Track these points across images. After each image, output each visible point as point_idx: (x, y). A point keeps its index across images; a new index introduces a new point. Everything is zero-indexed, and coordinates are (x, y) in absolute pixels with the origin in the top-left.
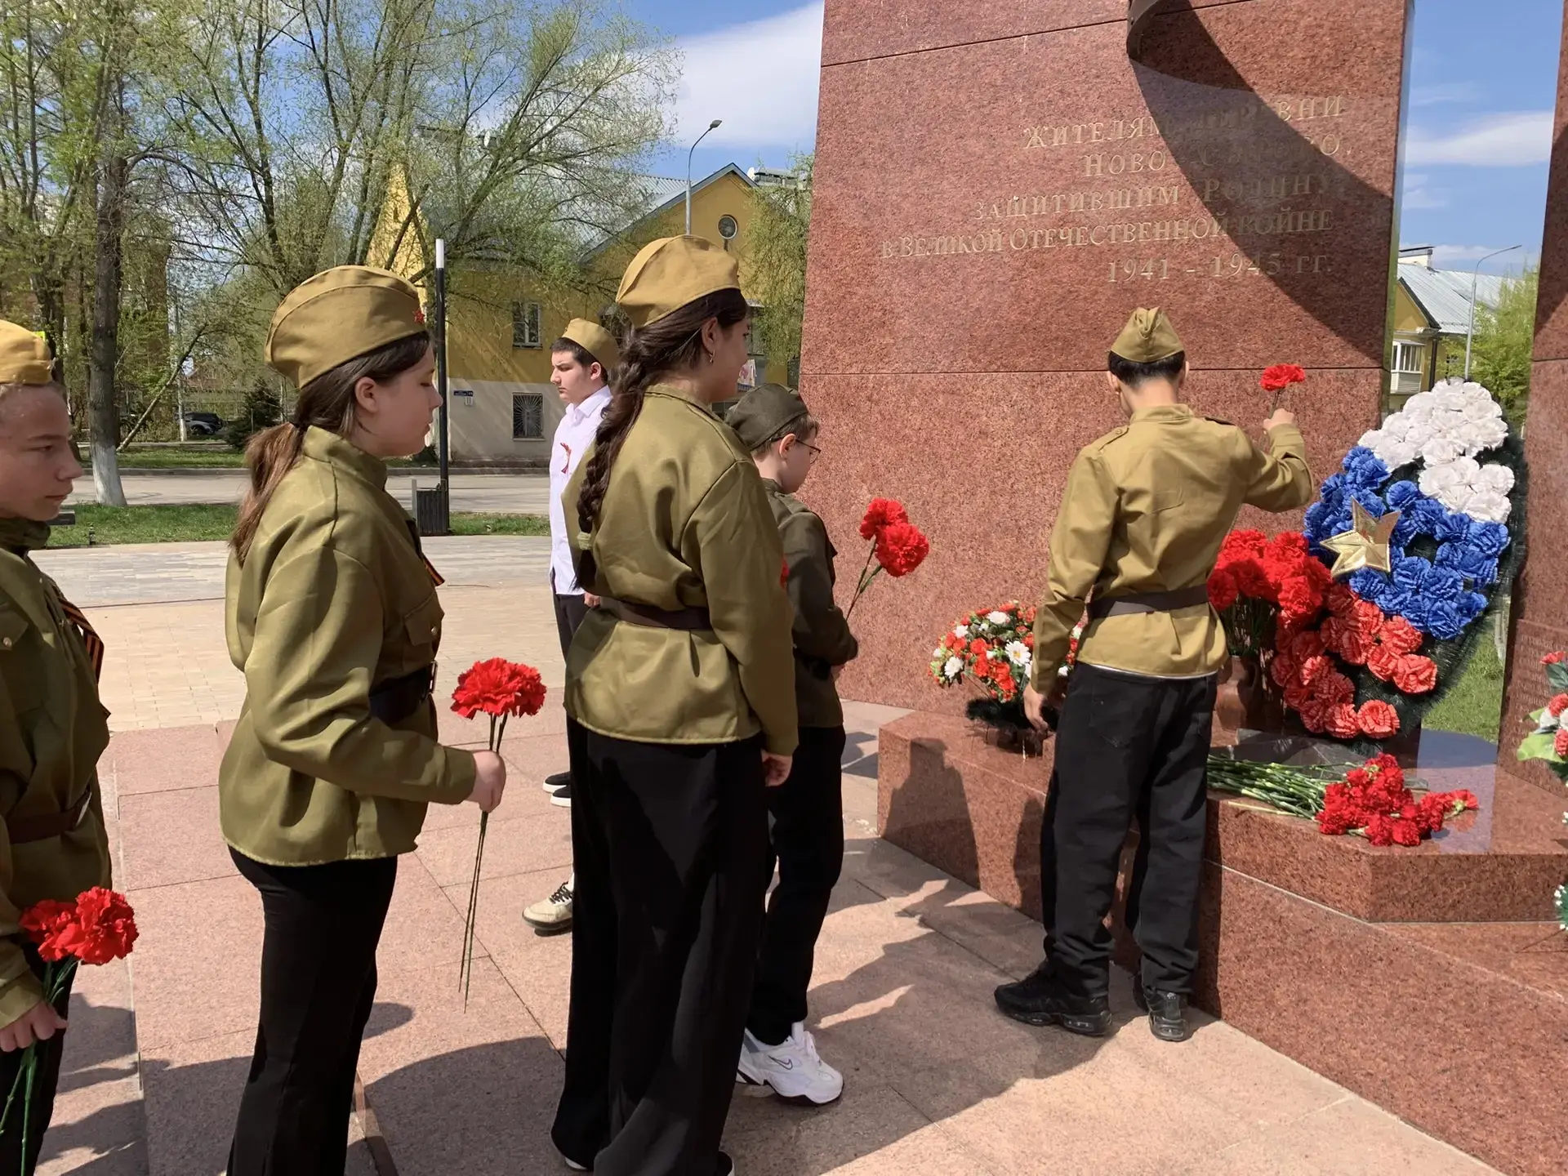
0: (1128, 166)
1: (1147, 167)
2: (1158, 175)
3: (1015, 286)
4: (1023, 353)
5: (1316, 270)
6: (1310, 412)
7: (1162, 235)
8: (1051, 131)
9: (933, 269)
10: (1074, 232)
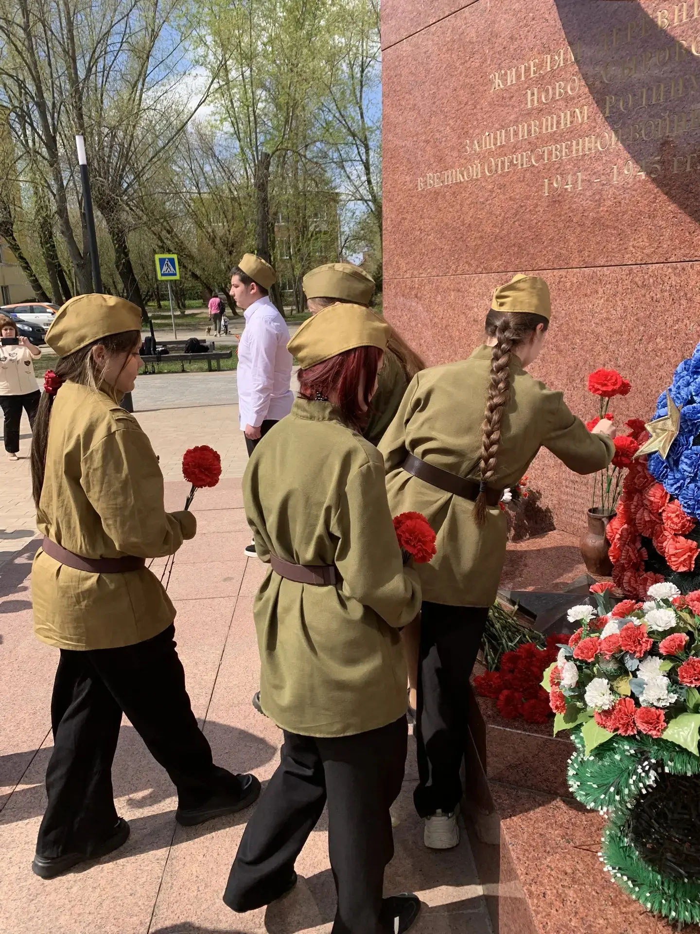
0: (554, 94)
1: (566, 92)
2: (574, 98)
3: (490, 204)
4: (495, 258)
5: (688, 169)
6: (684, 302)
7: (577, 150)
8: (506, 74)
9: (444, 196)
10: (522, 155)
